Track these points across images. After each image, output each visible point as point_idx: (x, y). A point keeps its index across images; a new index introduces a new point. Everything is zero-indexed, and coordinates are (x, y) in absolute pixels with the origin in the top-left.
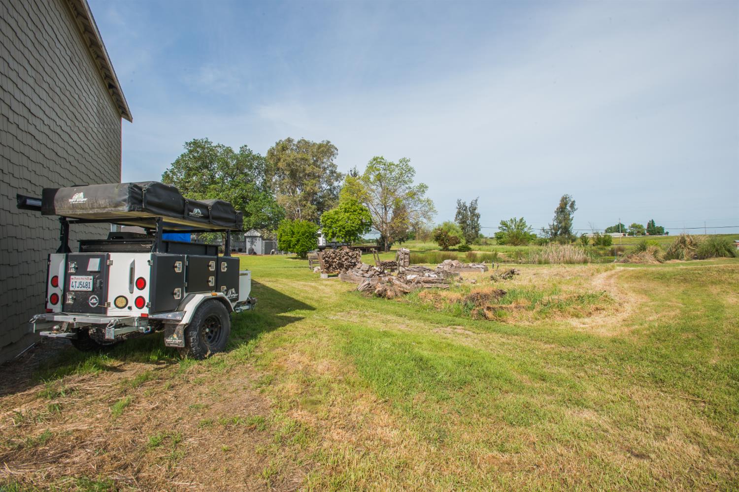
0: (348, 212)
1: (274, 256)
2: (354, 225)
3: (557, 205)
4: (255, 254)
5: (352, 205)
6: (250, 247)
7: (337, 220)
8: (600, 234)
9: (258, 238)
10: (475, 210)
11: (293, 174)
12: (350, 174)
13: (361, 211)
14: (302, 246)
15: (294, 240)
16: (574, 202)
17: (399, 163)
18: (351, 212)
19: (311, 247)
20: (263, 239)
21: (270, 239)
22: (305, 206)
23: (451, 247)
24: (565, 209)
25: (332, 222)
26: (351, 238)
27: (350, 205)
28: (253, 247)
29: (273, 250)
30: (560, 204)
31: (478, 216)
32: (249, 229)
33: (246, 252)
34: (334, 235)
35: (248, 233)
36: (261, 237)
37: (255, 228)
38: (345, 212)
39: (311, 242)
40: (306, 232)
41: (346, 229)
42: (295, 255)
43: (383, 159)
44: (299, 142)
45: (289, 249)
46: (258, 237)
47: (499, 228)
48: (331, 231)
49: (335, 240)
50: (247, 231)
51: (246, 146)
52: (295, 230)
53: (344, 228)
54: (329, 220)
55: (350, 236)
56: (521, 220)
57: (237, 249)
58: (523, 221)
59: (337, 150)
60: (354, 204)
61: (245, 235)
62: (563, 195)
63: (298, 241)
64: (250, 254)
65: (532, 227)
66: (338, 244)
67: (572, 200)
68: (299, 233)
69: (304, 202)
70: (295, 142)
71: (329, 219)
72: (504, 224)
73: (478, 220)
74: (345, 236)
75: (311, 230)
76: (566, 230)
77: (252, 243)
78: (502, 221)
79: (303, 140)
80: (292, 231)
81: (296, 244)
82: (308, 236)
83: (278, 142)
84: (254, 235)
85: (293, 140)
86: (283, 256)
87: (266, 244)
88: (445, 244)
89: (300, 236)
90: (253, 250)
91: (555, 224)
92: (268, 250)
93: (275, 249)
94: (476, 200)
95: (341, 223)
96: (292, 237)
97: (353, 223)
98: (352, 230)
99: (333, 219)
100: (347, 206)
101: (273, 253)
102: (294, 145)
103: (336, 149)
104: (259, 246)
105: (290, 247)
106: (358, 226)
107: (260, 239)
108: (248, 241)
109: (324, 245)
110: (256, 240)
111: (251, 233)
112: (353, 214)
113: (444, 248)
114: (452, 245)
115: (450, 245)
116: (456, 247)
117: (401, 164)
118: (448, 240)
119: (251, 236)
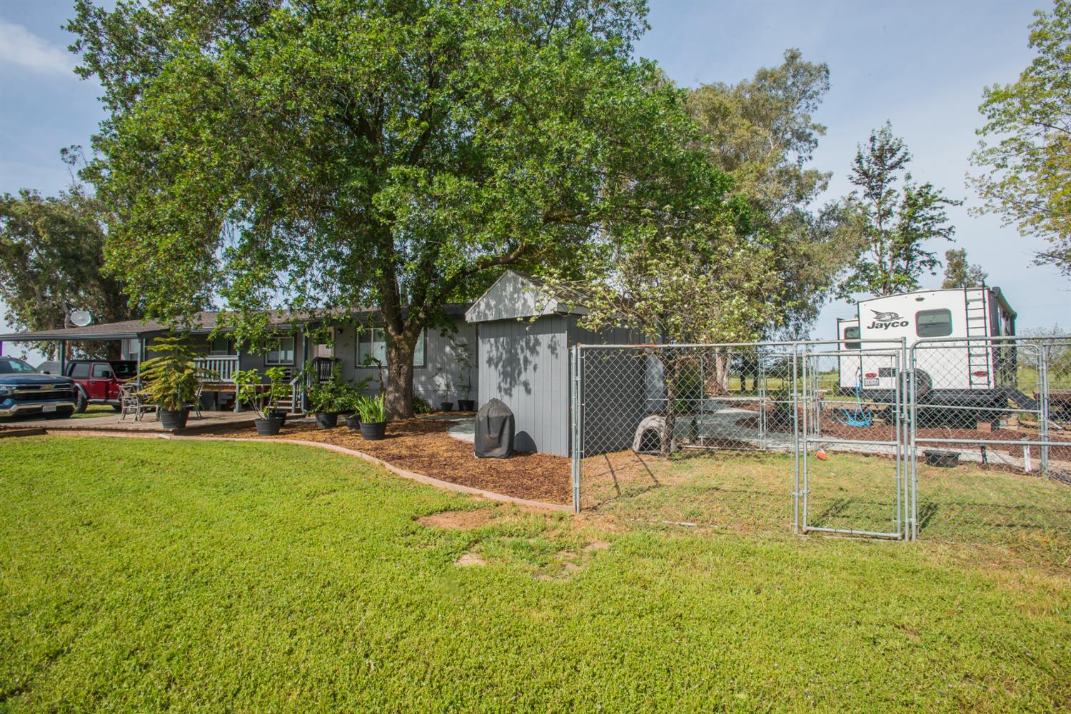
20: (575, 334)
28: (516, 398)
35: (482, 302)
36: (560, 317)
46: (542, 321)
77: (511, 370)
84: (520, 309)
104: (550, 389)
107: (562, 338)
108: (490, 361)
109: (980, 383)
110: (533, 350)
111: (500, 299)
119: (504, 322)
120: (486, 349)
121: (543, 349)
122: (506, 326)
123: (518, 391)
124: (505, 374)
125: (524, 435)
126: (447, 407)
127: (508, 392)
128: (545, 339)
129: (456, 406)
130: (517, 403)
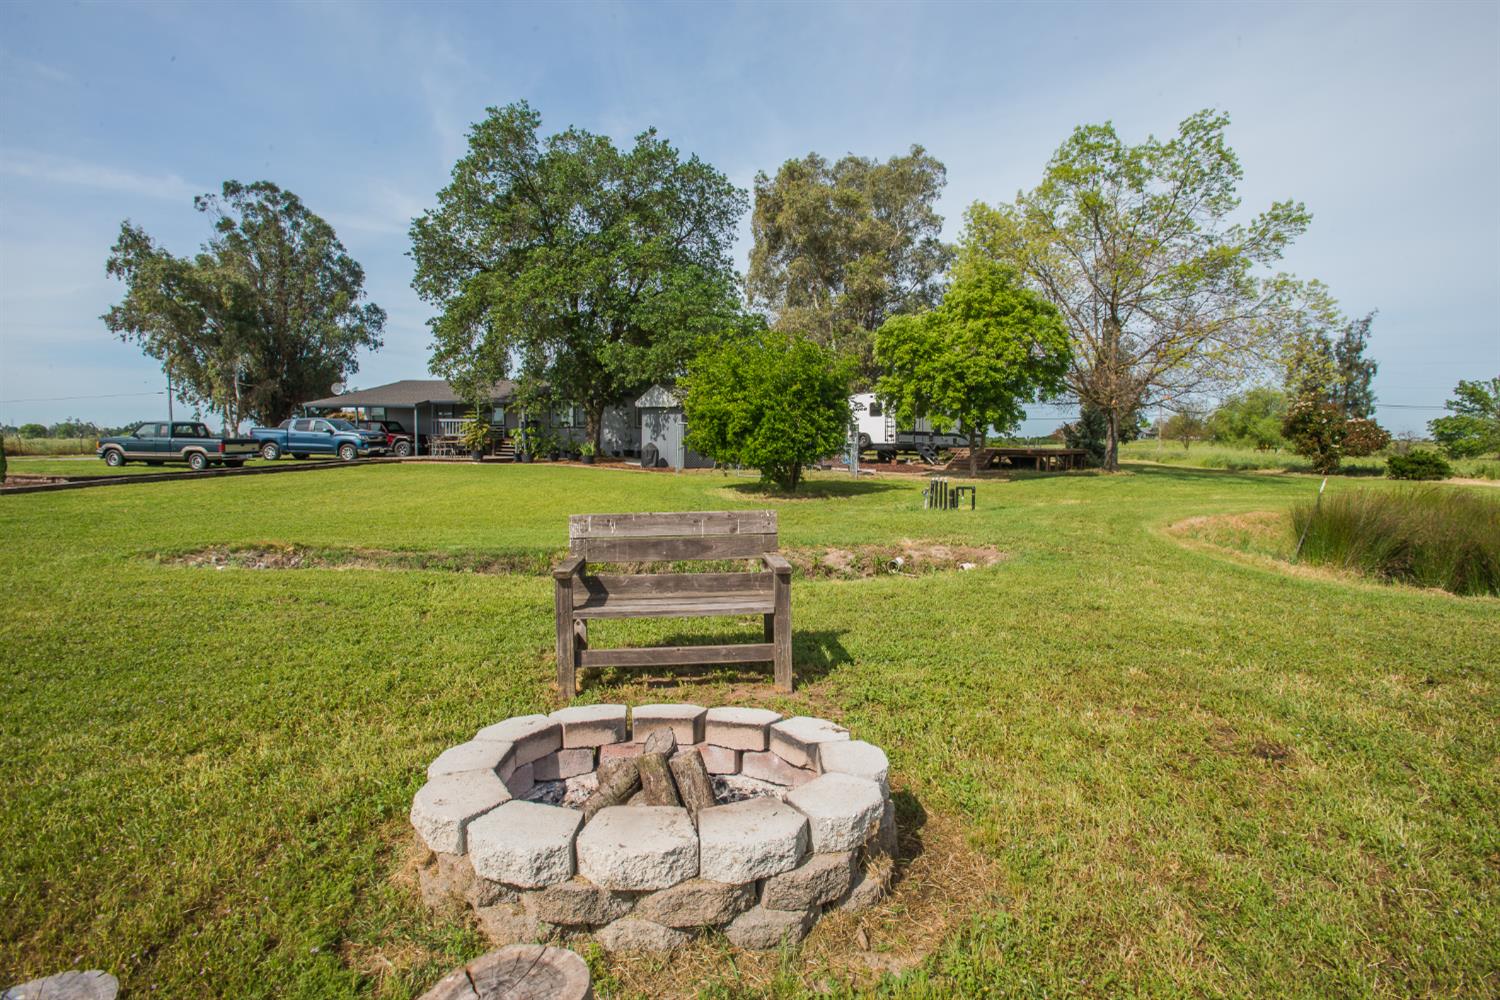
0: (977, 317)
2: (1001, 364)
4: (661, 464)
5: (993, 291)
6: (650, 442)
7: (936, 348)
10: (1359, 349)
13: (1027, 314)
14: (775, 439)
15: (738, 411)
17: (1177, 136)
18: (991, 314)
19: (813, 446)
20: (683, 417)
23: (1346, 462)
25: (915, 352)
26: (989, 413)
27: (985, 291)
28: (659, 441)
31: (1368, 371)
32: (648, 384)
34: (922, 404)
35: (643, 399)
36: (677, 408)
37: (663, 382)
38: (968, 316)
39: (813, 422)
40: (791, 377)
41: (971, 380)
43: (1112, 136)
44: (840, 166)
45: (721, 453)
46: (669, 409)
47: (1450, 405)
48: (910, 388)
49: (927, 424)
50: (641, 391)
51: (654, 132)
52: (748, 371)
53: (961, 377)
54: (906, 347)
55: (982, 409)
59: (945, 171)
60: (1003, 288)
61: (638, 404)
63: (757, 417)
64: (645, 464)
66: (939, 441)
68: (761, 380)
70: (831, 166)
71: (904, 342)
73: (1367, 382)
74: (965, 409)
77: (657, 429)
78: (1462, 383)
79: (851, 160)
81: (748, 430)
82: (799, 395)
84: (661, 403)
85: (823, 161)
88: (1324, 448)
89: (766, 395)
90: (658, 452)
94: (1367, 322)
95: (948, 357)
96: (736, 399)
97: (999, 356)
98: (995, 384)
99: (922, 342)
100: (975, 294)
102: (826, 174)
103: (941, 167)
104: (672, 439)
105: (725, 444)
106: (1015, 369)
107: (679, 416)
108: (647, 425)
109: (891, 441)
110: (667, 421)
111: (652, 397)
112: (1000, 324)
113: (1319, 465)
114: (1357, 455)
115: (1347, 454)
116: (1378, 461)
117: (1187, 142)
118: (1343, 435)
119: (653, 408)
120: (645, 419)
121: (671, 420)
122: (654, 410)
123: (660, 439)
124: (654, 431)
125: (663, 459)
126: (617, 454)
127: (655, 439)
128: (672, 416)
129: (622, 453)
130: (659, 444)
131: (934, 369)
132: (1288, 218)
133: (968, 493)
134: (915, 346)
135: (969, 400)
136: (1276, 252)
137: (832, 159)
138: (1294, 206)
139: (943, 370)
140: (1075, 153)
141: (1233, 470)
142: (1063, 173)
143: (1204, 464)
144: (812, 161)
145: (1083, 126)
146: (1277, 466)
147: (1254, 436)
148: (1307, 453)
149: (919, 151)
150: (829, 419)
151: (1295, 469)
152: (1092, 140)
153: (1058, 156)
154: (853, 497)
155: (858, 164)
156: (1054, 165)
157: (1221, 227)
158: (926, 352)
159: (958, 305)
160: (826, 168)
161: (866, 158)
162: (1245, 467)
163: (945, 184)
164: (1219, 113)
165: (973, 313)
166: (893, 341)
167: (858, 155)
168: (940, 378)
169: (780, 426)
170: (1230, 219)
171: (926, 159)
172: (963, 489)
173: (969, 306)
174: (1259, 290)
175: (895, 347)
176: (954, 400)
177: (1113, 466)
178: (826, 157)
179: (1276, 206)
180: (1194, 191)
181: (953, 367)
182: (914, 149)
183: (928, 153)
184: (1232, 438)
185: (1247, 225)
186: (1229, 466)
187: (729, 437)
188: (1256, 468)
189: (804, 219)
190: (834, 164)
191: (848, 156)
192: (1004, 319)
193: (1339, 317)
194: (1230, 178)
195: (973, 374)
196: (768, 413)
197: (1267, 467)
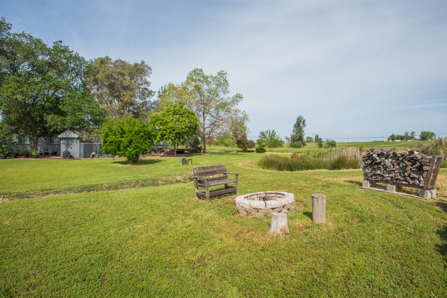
0: (177, 115)
1: (96, 160)
2: (184, 127)
3: (295, 122)
4: (71, 157)
5: (180, 108)
6: (65, 150)
7: (167, 122)
8: (329, 141)
9: (75, 141)
11: (111, 86)
12: (161, 91)
13: (189, 115)
14: (135, 148)
15: (125, 141)
16: (305, 120)
17: (217, 75)
18: (180, 114)
20: (81, 141)
21: (90, 141)
22: (123, 114)
23: (248, 149)
24: (299, 124)
27: (178, 108)
28: (69, 150)
29: (93, 153)
30: (297, 122)
32: (64, 130)
33: (59, 155)
35: (62, 134)
36: (78, 138)
37: (72, 129)
38: (174, 114)
39: (146, 143)
40: (140, 132)
41: (177, 131)
42: (124, 159)
43: (202, 72)
44: (116, 62)
45: (118, 152)
46: (75, 138)
47: (259, 136)
50: (61, 132)
51: (61, 42)
52: (126, 129)
53: (174, 130)
56: (273, 131)
57: (50, 151)
58: (274, 132)
59: (151, 70)
60: (182, 107)
61: (59, 136)
62: (299, 116)
63: (131, 142)
64: (65, 157)
65: (279, 136)
67: (304, 119)
68: (131, 132)
69: (123, 111)
70: (113, 61)
71: (158, 120)
72: (262, 134)
75: (145, 129)
76: (301, 138)
77: (68, 145)
78: (261, 132)
79: (120, 60)
80: (122, 129)
81: (128, 146)
82: (142, 136)
83: (96, 58)
84: (70, 136)
86: (107, 160)
87: (85, 147)
88: (244, 147)
89: (133, 136)
90: (69, 153)
91: (294, 134)
92: (88, 153)
93: (96, 152)
95: (170, 125)
96: (123, 137)
99: (163, 121)
101: (93, 156)
102: (112, 63)
103: (150, 68)
104: (76, 148)
105: (119, 150)
107: (79, 141)
108: (63, 144)
111: (66, 134)
112: (183, 117)
113: (244, 150)
114: (250, 148)
115: (249, 148)
116: (254, 149)
117: (219, 77)
118: (248, 144)
119: (67, 138)
120: (62, 142)
124: (66, 146)
125: (72, 155)
127: (68, 149)
130: (70, 150)
131: (167, 128)
132: (239, 97)
133: (191, 160)
134: (161, 122)
135: (176, 136)
136: (237, 104)
137: (114, 59)
138: (241, 95)
139: (169, 128)
140: (193, 74)
141: (227, 152)
142: (190, 78)
143: (219, 151)
144: (107, 59)
145: (196, 68)
146: (235, 151)
147: (224, 144)
148: (241, 148)
149: (143, 62)
150: (149, 143)
151: (238, 151)
152: (198, 72)
153: (189, 74)
154: (155, 164)
155: (123, 62)
156: (189, 76)
157: (225, 97)
158: (164, 123)
159: (171, 111)
160: (111, 61)
161: (125, 61)
162: (229, 152)
163: (151, 73)
164: (225, 72)
165: (176, 113)
166: (155, 120)
167: (123, 59)
168: (169, 131)
169: (138, 145)
170: (228, 95)
171: (145, 65)
172: (189, 160)
173: (175, 112)
174: (232, 111)
175: (155, 121)
176: (173, 136)
177: (205, 152)
178: (112, 58)
179: (237, 94)
180: (220, 88)
181: (172, 128)
182: (142, 62)
183: (146, 64)
184: (220, 144)
185: (231, 97)
186: (225, 151)
187: (122, 148)
188: (231, 151)
189: (107, 77)
190: (114, 61)
191: (119, 59)
192: (183, 115)
193: (249, 119)
194: (227, 86)
195: (177, 130)
196: (134, 141)
197: (233, 151)
